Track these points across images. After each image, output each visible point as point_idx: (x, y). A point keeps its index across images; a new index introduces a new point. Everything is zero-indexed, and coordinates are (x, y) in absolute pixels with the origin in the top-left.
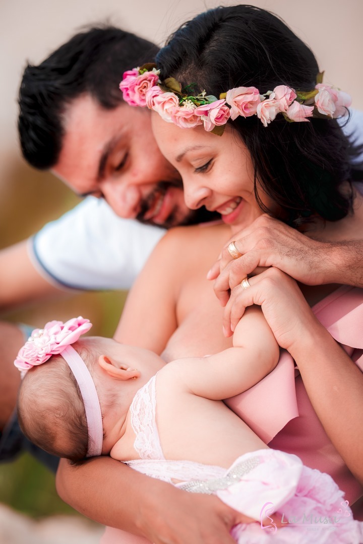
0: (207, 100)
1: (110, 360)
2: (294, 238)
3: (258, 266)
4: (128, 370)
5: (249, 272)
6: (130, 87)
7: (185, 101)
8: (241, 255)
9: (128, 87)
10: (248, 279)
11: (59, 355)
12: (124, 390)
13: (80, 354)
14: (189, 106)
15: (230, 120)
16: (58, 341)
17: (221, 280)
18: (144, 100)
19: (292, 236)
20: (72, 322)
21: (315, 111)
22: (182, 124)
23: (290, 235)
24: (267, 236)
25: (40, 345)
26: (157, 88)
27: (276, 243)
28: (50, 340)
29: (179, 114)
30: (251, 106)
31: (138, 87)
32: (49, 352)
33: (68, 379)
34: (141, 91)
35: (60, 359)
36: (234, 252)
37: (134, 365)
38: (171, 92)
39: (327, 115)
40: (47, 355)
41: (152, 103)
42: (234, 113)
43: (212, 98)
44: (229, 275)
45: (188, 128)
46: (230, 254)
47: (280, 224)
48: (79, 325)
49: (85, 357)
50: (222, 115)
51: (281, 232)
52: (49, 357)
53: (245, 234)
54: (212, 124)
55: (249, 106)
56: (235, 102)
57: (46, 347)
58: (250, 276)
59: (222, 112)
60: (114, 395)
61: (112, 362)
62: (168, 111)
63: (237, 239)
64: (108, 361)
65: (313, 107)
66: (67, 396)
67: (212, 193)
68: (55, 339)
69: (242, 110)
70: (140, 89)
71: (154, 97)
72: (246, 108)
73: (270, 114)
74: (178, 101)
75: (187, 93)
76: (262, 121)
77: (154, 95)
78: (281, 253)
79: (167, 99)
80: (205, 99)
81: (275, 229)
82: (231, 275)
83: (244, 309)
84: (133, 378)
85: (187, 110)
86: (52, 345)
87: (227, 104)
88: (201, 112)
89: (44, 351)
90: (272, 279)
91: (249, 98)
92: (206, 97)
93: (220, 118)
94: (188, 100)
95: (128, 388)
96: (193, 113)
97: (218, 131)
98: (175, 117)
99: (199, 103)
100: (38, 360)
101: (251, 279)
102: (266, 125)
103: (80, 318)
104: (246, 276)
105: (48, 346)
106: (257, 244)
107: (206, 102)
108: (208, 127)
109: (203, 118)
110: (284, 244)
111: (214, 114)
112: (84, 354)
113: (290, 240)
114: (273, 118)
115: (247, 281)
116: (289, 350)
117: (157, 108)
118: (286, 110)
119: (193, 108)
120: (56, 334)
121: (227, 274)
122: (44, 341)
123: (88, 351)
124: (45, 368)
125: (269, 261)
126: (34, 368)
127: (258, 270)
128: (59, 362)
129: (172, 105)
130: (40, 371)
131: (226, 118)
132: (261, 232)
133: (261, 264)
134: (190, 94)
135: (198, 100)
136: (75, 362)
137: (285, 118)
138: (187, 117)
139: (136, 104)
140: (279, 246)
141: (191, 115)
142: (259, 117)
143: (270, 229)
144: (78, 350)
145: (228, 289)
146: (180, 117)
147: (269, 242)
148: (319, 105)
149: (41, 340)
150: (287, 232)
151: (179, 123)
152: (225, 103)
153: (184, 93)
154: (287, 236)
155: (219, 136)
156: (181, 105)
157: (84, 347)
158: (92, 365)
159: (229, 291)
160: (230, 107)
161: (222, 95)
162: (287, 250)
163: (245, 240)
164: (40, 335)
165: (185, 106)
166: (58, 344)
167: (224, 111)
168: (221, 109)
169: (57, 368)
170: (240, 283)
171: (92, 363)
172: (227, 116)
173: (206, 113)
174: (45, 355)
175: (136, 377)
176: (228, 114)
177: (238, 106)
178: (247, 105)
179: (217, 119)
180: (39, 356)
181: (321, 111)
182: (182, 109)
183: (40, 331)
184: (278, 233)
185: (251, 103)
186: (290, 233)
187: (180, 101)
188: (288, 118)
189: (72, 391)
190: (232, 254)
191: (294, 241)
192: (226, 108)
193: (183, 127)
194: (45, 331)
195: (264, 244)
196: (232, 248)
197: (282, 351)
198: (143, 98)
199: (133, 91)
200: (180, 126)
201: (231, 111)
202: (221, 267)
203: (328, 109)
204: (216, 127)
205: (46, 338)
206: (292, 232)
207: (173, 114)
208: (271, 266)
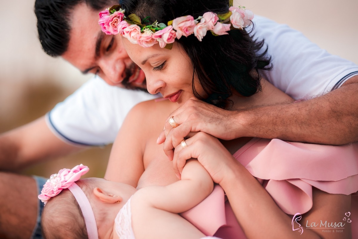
0: (159, 27)
1: (101, 190)
2: (213, 111)
3: (191, 132)
4: (114, 196)
5: (185, 136)
6: (106, 23)
7: (145, 29)
8: (178, 125)
9: (104, 22)
10: (185, 140)
11: (67, 189)
12: (111, 210)
13: (81, 188)
14: (148, 33)
15: (176, 39)
16: (66, 180)
17: (167, 142)
18: (116, 31)
19: (211, 110)
20: (76, 168)
21: (232, 27)
22: (145, 45)
23: (209, 109)
24: (195, 111)
25: (54, 184)
26: (125, 22)
27: (201, 115)
28: (61, 180)
29: (142, 39)
30: (190, 29)
31: (110, 23)
32: (60, 187)
33: (73, 204)
34: (114, 25)
35: (68, 192)
36: (173, 123)
37: (117, 194)
38: (134, 23)
39: (239, 28)
40: (59, 189)
41: (122, 32)
42: (179, 35)
43: (162, 25)
44: (172, 139)
45: (149, 47)
46: (170, 125)
47: (202, 103)
48: (81, 169)
49: (85, 190)
50: (171, 37)
51: (203, 108)
52: (60, 191)
53: (179, 111)
54: (165, 43)
55: (189, 29)
56: (179, 27)
57: (58, 184)
58: (186, 138)
59: (171, 35)
60: (105, 214)
61: (103, 192)
62: (134, 37)
63: (174, 115)
64: (100, 191)
65: (230, 24)
66: (73, 216)
67: (165, 84)
68: (65, 178)
69: (185, 32)
70: (113, 24)
71: (123, 29)
72: (187, 30)
73: (203, 32)
74: (140, 30)
75: (145, 24)
76: (198, 38)
77: (123, 27)
78: (205, 121)
79: (132, 30)
80: (158, 26)
81: (199, 106)
82: (173, 139)
83: (185, 161)
84: (118, 202)
85: (147, 36)
86: (62, 182)
87: (173, 29)
88: (157, 37)
89: (57, 187)
90: (202, 140)
91: (188, 24)
92: (158, 25)
93: (170, 39)
94: (147, 29)
95: (114, 208)
96: (152, 37)
97: (169, 47)
98: (140, 41)
99: (154, 29)
100: (53, 193)
101: (187, 141)
102: (201, 40)
103: (81, 165)
104: (183, 139)
105: (59, 183)
106: (189, 117)
107: (158, 28)
108: (162, 45)
109: (159, 40)
110: (207, 115)
111: (166, 36)
112: (84, 188)
113: (210, 112)
114: (205, 34)
115: (184, 142)
116: (221, 184)
117: (126, 35)
118: (212, 29)
119: (152, 34)
120: (65, 175)
121: (171, 138)
122: (57, 181)
123: (87, 186)
124: (58, 198)
125: (198, 127)
126: (51, 199)
127: (191, 134)
128: (67, 194)
129: (136, 33)
130: (55, 201)
131: (174, 38)
132: (190, 109)
133: (193, 130)
134: (147, 24)
135: (153, 27)
136: (78, 193)
137: (212, 34)
138: (148, 40)
139: (111, 34)
140: (203, 117)
141: (150, 39)
142: (196, 35)
143: (196, 107)
144: (80, 186)
145: (173, 148)
146: (142, 41)
147: (197, 115)
148: (233, 22)
149: (55, 180)
150: (207, 108)
151: (143, 45)
152: (172, 28)
153: (143, 24)
154: (208, 110)
155: (170, 50)
156: (142, 32)
157: (84, 184)
158: (89, 194)
159: (173, 149)
160: (176, 31)
161: (169, 23)
162: (209, 119)
163: (180, 115)
164: (55, 177)
165: (145, 33)
166: (66, 181)
167: (172, 34)
168: (171, 33)
169: (66, 197)
170: (180, 143)
171: (89, 193)
172: (174, 37)
173: (160, 37)
174: (58, 189)
175: (120, 201)
176: (175, 35)
177: (181, 30)
178: (187, 28)
179: (168, 39)
180: (54, 190)
181: (235, 26)
182: (144, 35)
183: (55, 175)
184: (202, 109)
185: (190, 27)
186: (209, 108)
187: (141, 29)
188: (214, 33)
189: (76, 212)
190: (172, 125)
191: (213, 113)
192: (173, 32)
193: (146, 47)
194: (58, 174)
195: (193, 116)
196: (171, 121)
197: (216, 184)
198: (116, 29)
199: (108, 25)
200: (144, 46)
201: (177, 34)
202: (166, 135)
203: (239, 24)
204: (167, 44)
205: (59, 179)
206: (211, 107)
207: (138, 39)
208: (200, 131)
